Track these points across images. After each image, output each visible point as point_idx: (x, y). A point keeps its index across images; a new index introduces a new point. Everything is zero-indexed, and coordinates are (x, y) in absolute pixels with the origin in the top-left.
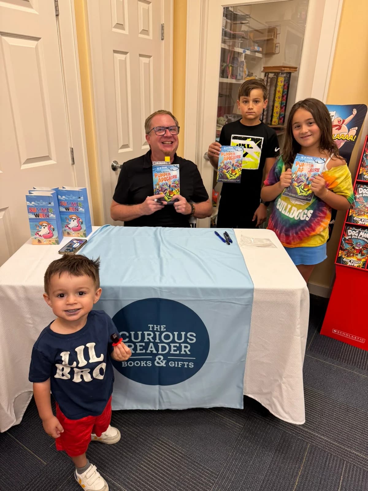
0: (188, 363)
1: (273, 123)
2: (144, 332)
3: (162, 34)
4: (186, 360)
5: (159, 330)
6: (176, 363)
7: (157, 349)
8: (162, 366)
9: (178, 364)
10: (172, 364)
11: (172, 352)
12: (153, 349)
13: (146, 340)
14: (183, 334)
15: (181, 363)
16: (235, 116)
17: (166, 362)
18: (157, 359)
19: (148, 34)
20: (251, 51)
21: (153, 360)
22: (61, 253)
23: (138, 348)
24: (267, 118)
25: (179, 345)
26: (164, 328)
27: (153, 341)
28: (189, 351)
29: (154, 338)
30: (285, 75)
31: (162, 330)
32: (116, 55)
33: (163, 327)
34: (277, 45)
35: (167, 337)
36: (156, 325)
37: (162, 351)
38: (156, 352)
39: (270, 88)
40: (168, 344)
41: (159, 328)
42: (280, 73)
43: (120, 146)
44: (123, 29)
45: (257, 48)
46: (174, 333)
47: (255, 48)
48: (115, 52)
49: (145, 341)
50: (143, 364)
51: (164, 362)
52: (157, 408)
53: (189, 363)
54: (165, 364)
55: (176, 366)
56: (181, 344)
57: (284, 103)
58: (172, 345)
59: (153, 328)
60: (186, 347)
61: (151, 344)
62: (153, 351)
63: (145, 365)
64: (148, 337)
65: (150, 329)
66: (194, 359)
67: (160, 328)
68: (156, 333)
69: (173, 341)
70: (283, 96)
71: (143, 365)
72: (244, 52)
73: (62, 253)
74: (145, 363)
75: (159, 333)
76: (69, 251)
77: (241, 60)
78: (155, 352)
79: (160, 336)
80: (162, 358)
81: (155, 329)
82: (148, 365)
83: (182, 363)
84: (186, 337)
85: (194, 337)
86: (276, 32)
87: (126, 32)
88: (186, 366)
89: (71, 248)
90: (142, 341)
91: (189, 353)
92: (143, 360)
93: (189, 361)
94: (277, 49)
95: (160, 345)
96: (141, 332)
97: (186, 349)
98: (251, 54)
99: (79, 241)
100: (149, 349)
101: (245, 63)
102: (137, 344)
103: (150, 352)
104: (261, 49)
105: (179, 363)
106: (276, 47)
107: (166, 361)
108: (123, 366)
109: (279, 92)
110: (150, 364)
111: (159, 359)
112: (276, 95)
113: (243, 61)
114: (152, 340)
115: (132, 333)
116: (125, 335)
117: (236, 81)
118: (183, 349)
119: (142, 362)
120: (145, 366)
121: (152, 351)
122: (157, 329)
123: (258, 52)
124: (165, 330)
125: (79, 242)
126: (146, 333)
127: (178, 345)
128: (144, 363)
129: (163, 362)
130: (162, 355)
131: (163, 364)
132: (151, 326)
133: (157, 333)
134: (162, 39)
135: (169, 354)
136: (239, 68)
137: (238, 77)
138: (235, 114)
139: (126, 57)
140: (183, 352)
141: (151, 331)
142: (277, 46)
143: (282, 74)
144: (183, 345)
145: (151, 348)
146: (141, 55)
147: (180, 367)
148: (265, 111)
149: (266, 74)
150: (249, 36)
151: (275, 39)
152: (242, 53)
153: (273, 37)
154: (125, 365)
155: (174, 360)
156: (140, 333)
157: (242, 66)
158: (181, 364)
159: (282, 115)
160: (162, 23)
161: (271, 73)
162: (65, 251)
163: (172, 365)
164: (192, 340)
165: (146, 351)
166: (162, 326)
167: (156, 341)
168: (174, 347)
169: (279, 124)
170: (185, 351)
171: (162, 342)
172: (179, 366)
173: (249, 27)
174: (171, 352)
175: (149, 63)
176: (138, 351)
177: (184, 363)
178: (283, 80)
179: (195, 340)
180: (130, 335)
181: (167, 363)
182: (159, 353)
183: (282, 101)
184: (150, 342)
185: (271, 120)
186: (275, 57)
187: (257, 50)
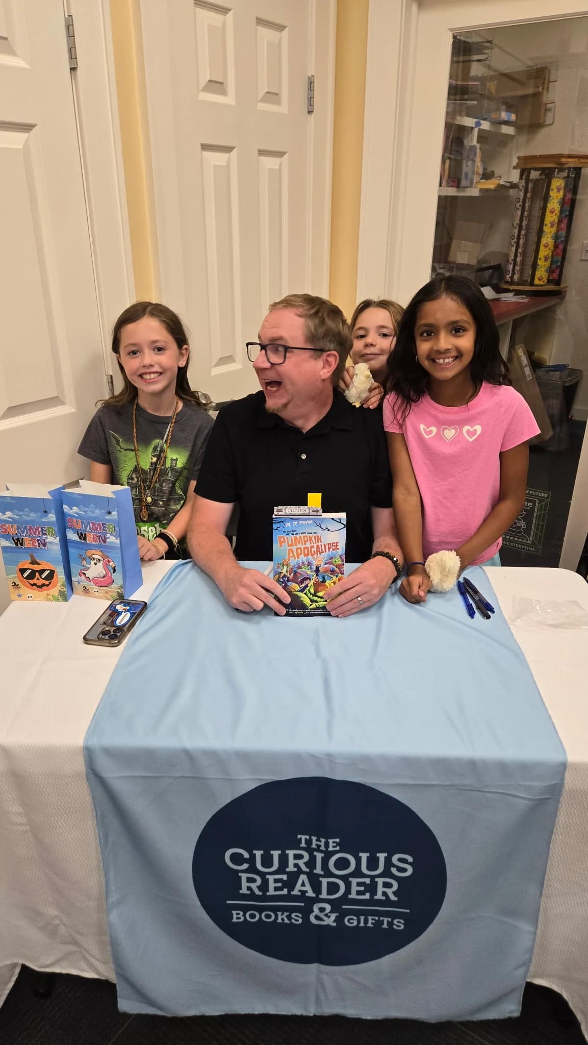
0: (390, 920)
1: (536, 282)
2: (287, 852)
3: (310, 100)
4: (386, 914)
5: (323, 848)
6: (362, 918)
7: (317, 888)
8: (328, 926)
9: (366, 921)
10: (351, 922)
11: (353, 895)
12: (308, 888)
13: (291, 868)
14: (382, 856)
15: (373, 919)
16: (453, 267)
17: (336, 916)
18: (316, 908)
19: (279, 103)
20: (492, 122)
21: (306, 912)
22: (88, 642)
23: (272, 885)
24: (522, 271)
25: (371, 881)
26: (335, 844)
27: (308, 870)
28: (395, 893)
29: (311, 864)
30: (565, 174)
31: (331, 849)
32: (208, 154)
33: (333, 842)
34: (549, 106)
35: (342, 864)
36: (316, 838)
37: (328, 893)
38: (314, 895)
39: (532, 203)
40: (344, 878)
41: (322, 844)
42: (557, 170)
43: (215, 360)
44: (224, 93)
45: (504, 115)
46: (361, 854)
47: (500, 117)
48: (205, 147)
49: (287, 870)
50: (282, 917)
51: (333, 916)
52: (311, 1011)
53: (393, 920)
54: (334, 921)
55: (362, 924)
56: (377, 880)
57: (562, 237)
58: (354, 881)
59: (309, 842)
60: (387, 885)
61: (303, 878)
62: (306, 892)
63: (286, 921)
64: (296, 861)
65: (301, 846)
66: (407, 913)
67: (327, 845)
68: (315, 853)
69: (358, 873)
70: (560, 221)
71: (283, 919)
72: (478, 124)
73: (91, 642)
74: (287, 916)
75: (323, 855)
76: (107, 637)
77: (470, 144)
78: (311, 894)
79: (325, 862)
80: (328, 907)
81: (314, 846)
82: (293, 921)
83: (377, 918)
84: (388, 863)
85: (410, 864)
86: (547, 77)
87: (229, 100)
88: (385, 926)
89: (112, 629)
90: (282, 869)
91: (393, 898)
92: (283, 909)
93: (394, 915)
94: (549, 116)
95: (324, 881)
96: (280, 852)
97: (387, 890)
98: (492, 130)
99: (128, 608)
100: (298, 886)
101: (478, 151)
102: (268, 876)
103: (299, 894)
104: (513, 117)
105: (370, 918)
106: (546, 110)
107: (337, 914)
108: (235, 920)
109: (552, 212)
110: (297, 919)
111: (322, 910)
112: (546, 219)
113: (475, 147)
114: (304, 869)
115: (258, 854)
116: (242, 855)
117: (458, 191)
118: (380, 889)
119: (279, 913)
120: (286, 924)
121: (303, 892)
122: (319, 846)
123: (506, 123)
124: (338, 848)
125: (128, 611)
126: (291, 853)
127: (368, 881)
128: (284, 916)
129: (329, 917)
130: (326, 903)
131: (330, 921)
132: (304, 838)
133: (319, 856)
134: (310, 112)
135: (345, 899)
136: (465, 162)
137: (464, 183)
138: (455, 263)
139: (229, 158)
140: (379, 896)
141: (302, 849)
142: (550, 110)
143: (561, 170)
144: (380, 881)
145: (303, 885)
146: (262, 153)
147: (372, 926)
148: (519, 255)
149: (524, 173)
150: (488, 90)
151: (545, 91)
152: (472, 128)
153: (541, 88)
154: (238, 918)
155: (357, 913)
156: (276, 854)
157: (471, 157)
158: (374, 922)
159: (557, 262)
160: (310, 75)
161: (536, 169)
162: (99, 638)
163: (353, 923)
164: (404, 870)
165: (289, 892)
166: (331, 841)
167: (315, 871)
168: (359, 884)
169: (549, 281)
170: (384, 894)
171: (328, 874)
172: (370, 925)
173: (489, 67)
174: (350, 896)
175: (280, 169)
176: (271, 892)
177: (381, 919)
178: (563, 185)
179: (410, 871)
180: (253, 857)
181: (339, 920)
182: (321, 897)
183: (557, 231)
184: (300, 872)
185: (533, 276)
186: (544, 132)
187: (506, 119)
